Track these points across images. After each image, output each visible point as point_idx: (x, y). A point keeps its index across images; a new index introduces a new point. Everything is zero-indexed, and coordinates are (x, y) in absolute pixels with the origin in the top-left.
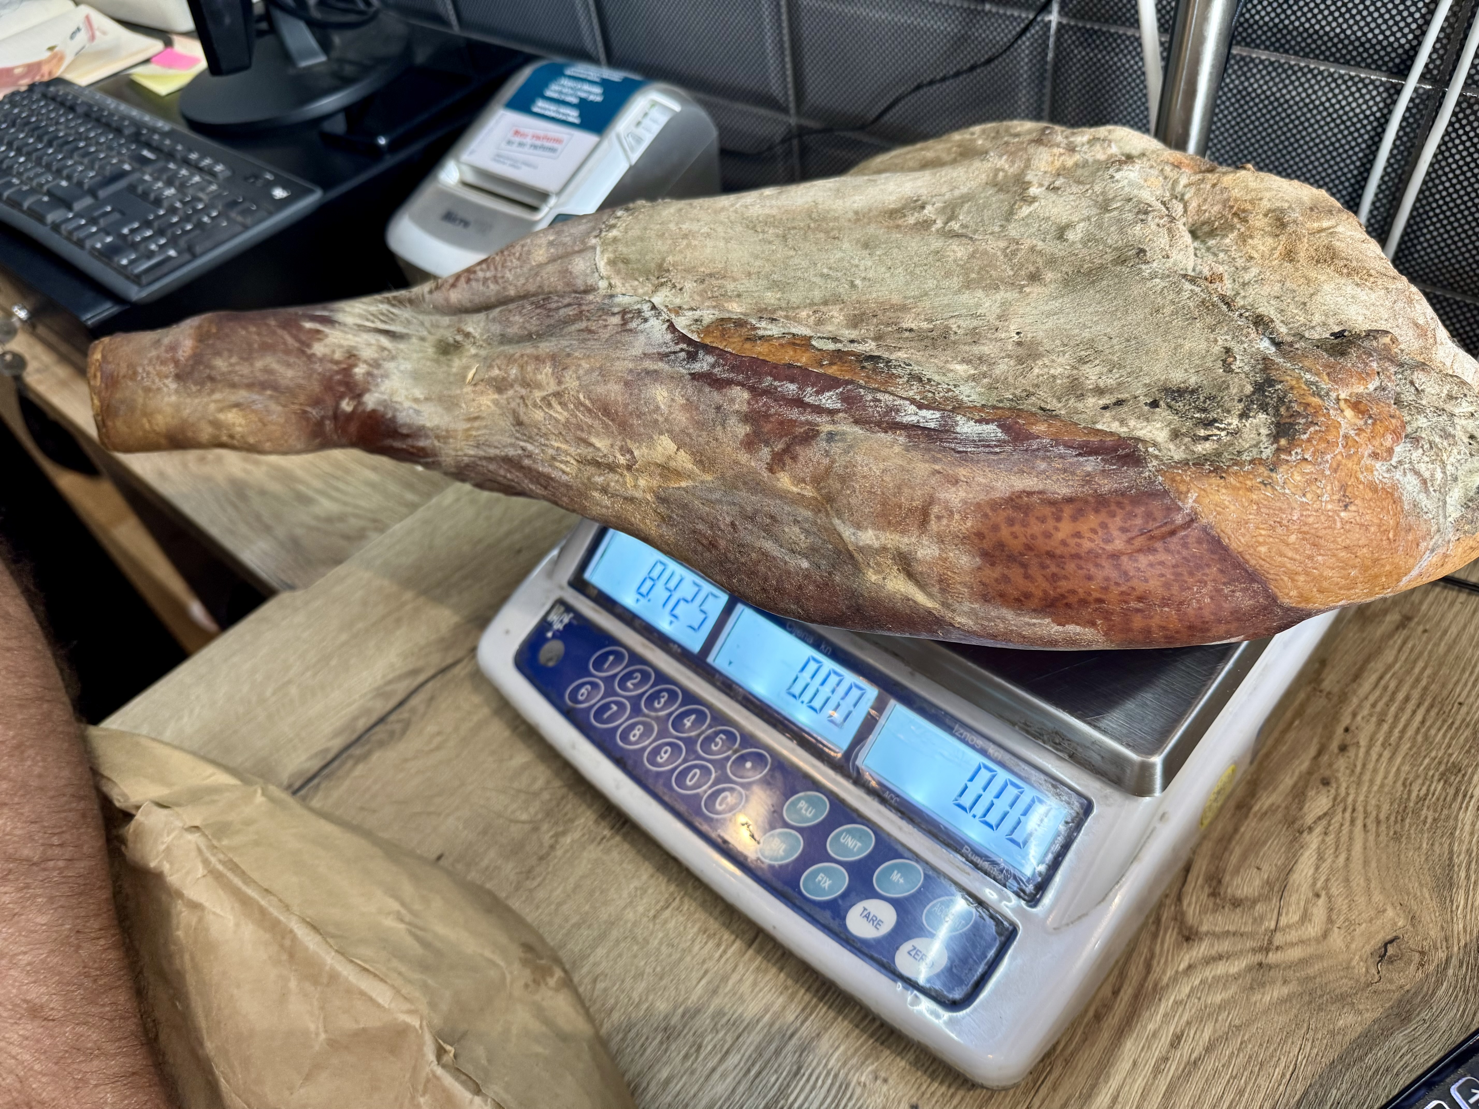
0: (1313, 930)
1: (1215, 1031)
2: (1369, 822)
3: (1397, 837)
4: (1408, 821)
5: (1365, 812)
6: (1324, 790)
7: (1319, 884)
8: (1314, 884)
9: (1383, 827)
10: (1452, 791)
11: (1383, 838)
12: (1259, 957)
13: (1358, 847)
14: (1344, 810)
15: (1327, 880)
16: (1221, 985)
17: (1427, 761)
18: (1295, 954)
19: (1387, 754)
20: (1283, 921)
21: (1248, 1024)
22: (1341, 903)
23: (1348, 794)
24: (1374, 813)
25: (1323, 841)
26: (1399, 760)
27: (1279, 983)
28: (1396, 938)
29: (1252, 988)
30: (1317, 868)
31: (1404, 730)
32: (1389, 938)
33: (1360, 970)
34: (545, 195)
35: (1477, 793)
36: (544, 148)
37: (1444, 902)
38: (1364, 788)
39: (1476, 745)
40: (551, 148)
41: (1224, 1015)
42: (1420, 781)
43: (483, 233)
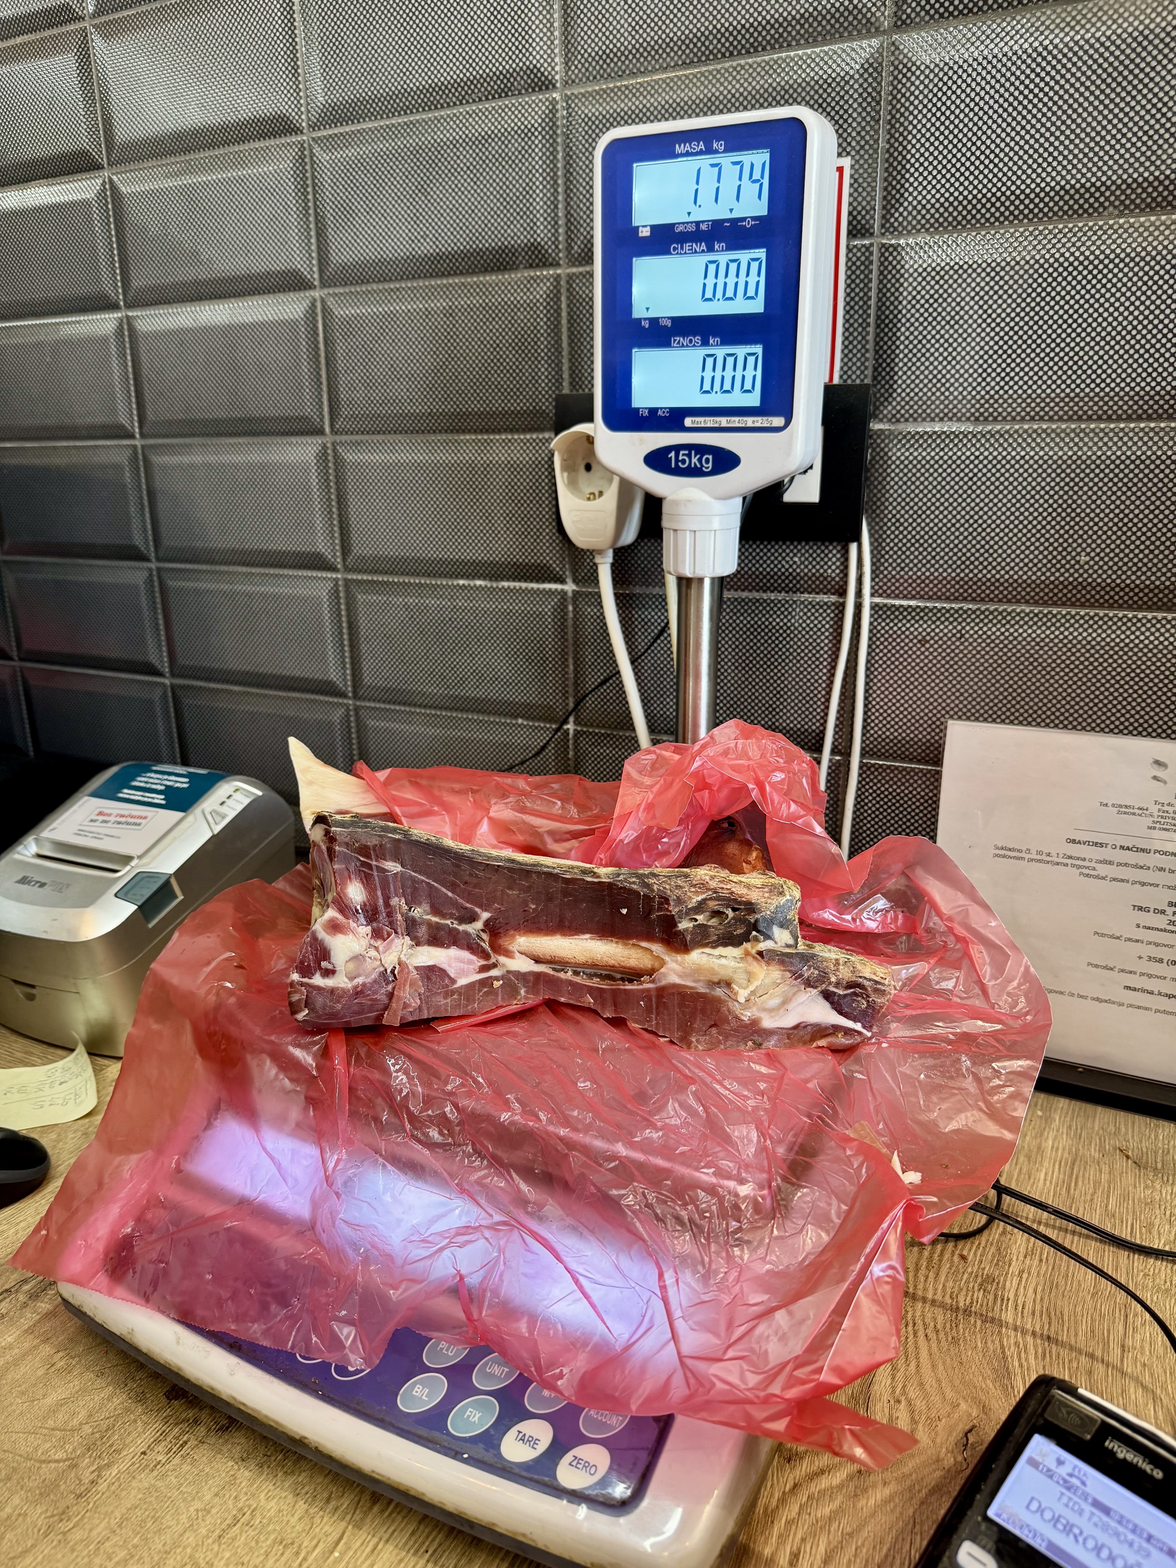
1: (829, 1543)
2: (929, 1331)
3: (955, 1341)
4: (961, 1326)
5: (924, 1324)
7: (898, 1391)
8: (894, 1392)
9: (942, 1335)
10: (991, 1297)
11: (943, 1343)
13: (924, 1354)
15: (904, 1387)
16: (827, 1497)
17: (965, 1276)
19: (932, 1275)
21: (859, 1529)
22: (920, 1405)
23: (907, 1312)
24: (932, 1324)
26: (942, 1278)
27: (880, 1486)
28: (974, 1427)
29: (856, 1495)
30: (893, 1378)
31: (942, 1254)
32: (967, 1428)
33: (949, 1461)
34: (127, 859)
35: (1011, 1296)
36: (128, 824)
37: (1006, 1389)
38: (920, 1305)
39: (1001, 1257)
40: (135, 823)
41: (835, 1526)
42: (964, 1293)
43: (60, 891)
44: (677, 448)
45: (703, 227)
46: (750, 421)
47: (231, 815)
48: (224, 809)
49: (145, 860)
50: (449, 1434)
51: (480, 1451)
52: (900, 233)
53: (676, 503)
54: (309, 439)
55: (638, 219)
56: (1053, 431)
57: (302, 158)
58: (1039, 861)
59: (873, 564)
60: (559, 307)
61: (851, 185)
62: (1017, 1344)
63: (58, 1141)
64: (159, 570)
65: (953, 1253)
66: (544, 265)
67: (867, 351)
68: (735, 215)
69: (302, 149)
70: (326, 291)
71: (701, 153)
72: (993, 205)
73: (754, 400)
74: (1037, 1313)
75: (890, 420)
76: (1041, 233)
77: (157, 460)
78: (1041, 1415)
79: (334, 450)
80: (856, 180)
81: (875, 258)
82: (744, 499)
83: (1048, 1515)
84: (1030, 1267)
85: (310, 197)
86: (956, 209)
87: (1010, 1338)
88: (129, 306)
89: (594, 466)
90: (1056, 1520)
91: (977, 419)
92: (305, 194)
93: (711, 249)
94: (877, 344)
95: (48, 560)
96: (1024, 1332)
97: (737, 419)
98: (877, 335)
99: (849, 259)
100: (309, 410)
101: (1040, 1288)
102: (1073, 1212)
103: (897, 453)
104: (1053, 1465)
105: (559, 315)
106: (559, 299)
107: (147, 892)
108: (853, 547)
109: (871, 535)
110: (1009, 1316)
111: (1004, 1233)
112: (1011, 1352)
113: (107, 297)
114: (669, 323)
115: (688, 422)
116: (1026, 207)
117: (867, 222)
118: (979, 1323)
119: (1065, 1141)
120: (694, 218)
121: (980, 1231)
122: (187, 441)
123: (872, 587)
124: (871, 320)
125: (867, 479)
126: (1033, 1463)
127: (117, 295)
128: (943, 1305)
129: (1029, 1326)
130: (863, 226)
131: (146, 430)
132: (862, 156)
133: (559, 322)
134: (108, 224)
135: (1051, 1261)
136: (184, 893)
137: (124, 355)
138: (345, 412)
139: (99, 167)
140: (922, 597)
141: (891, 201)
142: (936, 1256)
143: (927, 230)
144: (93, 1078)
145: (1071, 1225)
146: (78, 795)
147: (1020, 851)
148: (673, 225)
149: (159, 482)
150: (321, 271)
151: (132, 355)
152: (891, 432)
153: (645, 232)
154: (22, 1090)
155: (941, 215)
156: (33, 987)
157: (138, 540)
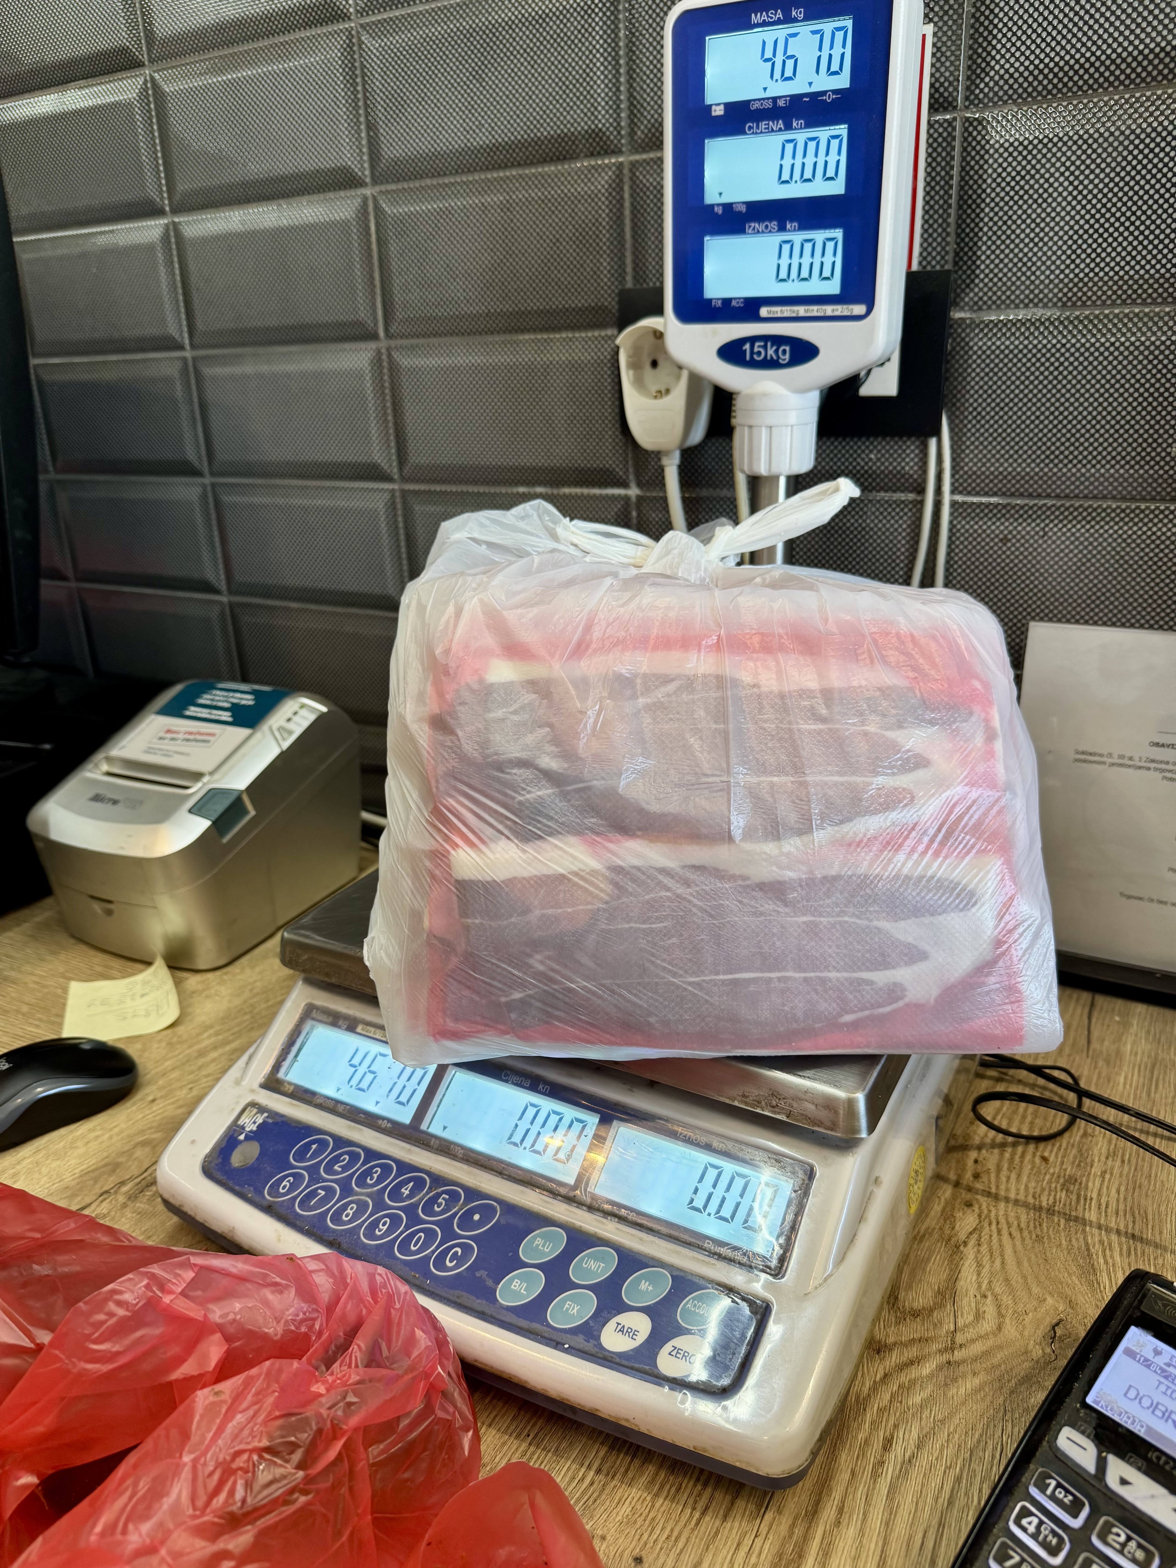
0: (988, 1325)
1: (922, 1429)
2: (1013, 1230)
3: (1039, 1239)
4: (1045, 1225)
5: (1008, 1223)
6: (969, 1211)
7: (984, 1287)
8: (979, 1287)
9: (1026, 1233)
10: (1074, 1197)
11: (1028, 1241)
12: (946, 1357)
13: (1009, 1251)
14: (990, 1224)
15: (990, 1282)
16: (918, 1387)
17: (1048, 1177)
18: (977, 1348)
19: (1013, 1176)
20: (961, 1322)
21: (951, 1415)
22: (1007, 1300)
23: (990, 1211)
24: (1016, 1223)
25: (979, 1251)
26: (1024, 1179)
27: (970, 1377)
28: (1061, 1321)
29: (946, 1385)
30: (979, 1274)
31: (1023, 1156)
32: (1054, 1321)
33: (1037, 1352)
34: (197, 776)
35: (1095, 1196)
36: (196, 741)
37: (1094, 1285)
38: (1002, 1205)
39: (1083, 1160)
40: (203, 740)
41: (926, 1413)
42: (1046, 1193)
43: (134, 807)
44: (753, 340)
45: (781, 103)
46: (829, 310)
47: (298, 731)
48: (290, 726)
49: (216, 776)
50: (549, 1325)
51: (580, 1341)
52: (986, 105)
53: (751, 397)
54: (362, 345)
55: (710, 98)
56: (1146, 315)
57: (350, 46)
58: (1121, 765)
59: (953, 460)
60: (622, 198)
61: (934, 55)
62: (1101, 1242)
63: (143, 1050)
64: (213, 485)
65: (1034, 1155)
66: (606, 152)
67: (948, 234)
68: (815, 89)
69: (350, 37)
70: (378, 188)
71: (779, 22)
72: (1086, 71)
73: (833, 287)
74: (1121, 1213)
75: (971, 309)
76: (1137, 100)
77: (208, 371)
78: (1138, 1307)
79: (389, 356)
80: (939, 49)
81: (957, 133)
82: (821, 391)
83: (1146, 1402)
84: (1112, 1168)
85: (359, 88)
86: (1046, 77)
87: (1094, 1236)
88: (175, 211)
89: (661, 363)
90: (1154, 1407)
91: (1064, 304)
92: (354, 84)
93: (788, 127)
94: (959, 226)
95: (101, 478)
96: (1108, 1230)
97: (815, 308)
98: (960, 217)
99: (930, 136)
100: (363, 314)
101: (1123, 1189)
102: (1154, 1114)
103: (978, 342)
104: (1150, 1355)
105: (622, 205)
106: (622, 189)
107: (220, 807)
108: (933, 443)
109: (951, 430)
110: (1092, 1215)
111: (1085, 1135)
112: (1096, 1249)
113: (152, 202)
114: (743, 209)
115: (764, 312)
116: (1123, 72)
117: (950, 94)
118: (1062, 1221)
119: (1144, 1046)
120: (770, 94)
121: (1060, 1133)
122: (239, 350)
123: (952, 484)
124: (953, 201)
125: (947, 370)
126: (1129, 1353)
127: (162, 198)
128: (1026, 1205)
129: (1113, 1225)
130: (946, 99)
131: (197, 340)
132: (945, 23)
133: (622, 214)
134: (151, 125)
135: (1134, 1162)
136: (255, 807)
137: (172, 263)
138: (399, 315)
139: (140, 65)
140: (1004, 494)
141: (976, 70)
142: (1017, 1158)
143: (1015, 101)
144: (174, 991)
145: (1153, 1128)
146: (144, 712)
147: (1101, 755)
148: (748, 102)
149: (211, 395)
150: (373, 167)
151: (180, 262)
152: (973, 321)
153: (718, 111)
154: (104, 1002)
155: (1030, 84)
156: (110, 902)
157: (191, 454)
